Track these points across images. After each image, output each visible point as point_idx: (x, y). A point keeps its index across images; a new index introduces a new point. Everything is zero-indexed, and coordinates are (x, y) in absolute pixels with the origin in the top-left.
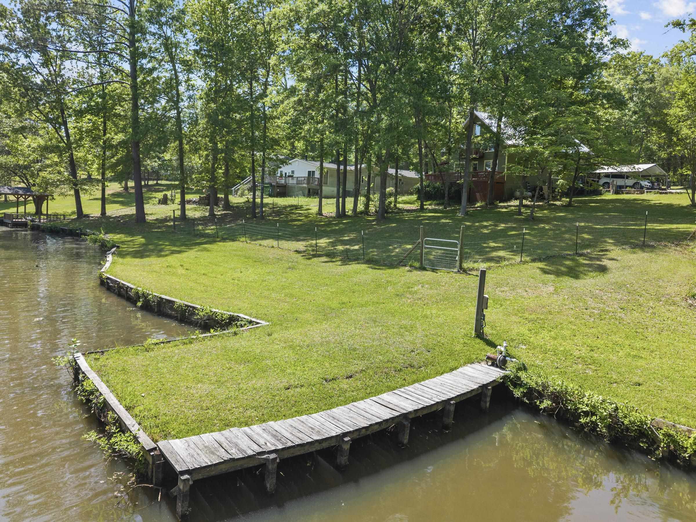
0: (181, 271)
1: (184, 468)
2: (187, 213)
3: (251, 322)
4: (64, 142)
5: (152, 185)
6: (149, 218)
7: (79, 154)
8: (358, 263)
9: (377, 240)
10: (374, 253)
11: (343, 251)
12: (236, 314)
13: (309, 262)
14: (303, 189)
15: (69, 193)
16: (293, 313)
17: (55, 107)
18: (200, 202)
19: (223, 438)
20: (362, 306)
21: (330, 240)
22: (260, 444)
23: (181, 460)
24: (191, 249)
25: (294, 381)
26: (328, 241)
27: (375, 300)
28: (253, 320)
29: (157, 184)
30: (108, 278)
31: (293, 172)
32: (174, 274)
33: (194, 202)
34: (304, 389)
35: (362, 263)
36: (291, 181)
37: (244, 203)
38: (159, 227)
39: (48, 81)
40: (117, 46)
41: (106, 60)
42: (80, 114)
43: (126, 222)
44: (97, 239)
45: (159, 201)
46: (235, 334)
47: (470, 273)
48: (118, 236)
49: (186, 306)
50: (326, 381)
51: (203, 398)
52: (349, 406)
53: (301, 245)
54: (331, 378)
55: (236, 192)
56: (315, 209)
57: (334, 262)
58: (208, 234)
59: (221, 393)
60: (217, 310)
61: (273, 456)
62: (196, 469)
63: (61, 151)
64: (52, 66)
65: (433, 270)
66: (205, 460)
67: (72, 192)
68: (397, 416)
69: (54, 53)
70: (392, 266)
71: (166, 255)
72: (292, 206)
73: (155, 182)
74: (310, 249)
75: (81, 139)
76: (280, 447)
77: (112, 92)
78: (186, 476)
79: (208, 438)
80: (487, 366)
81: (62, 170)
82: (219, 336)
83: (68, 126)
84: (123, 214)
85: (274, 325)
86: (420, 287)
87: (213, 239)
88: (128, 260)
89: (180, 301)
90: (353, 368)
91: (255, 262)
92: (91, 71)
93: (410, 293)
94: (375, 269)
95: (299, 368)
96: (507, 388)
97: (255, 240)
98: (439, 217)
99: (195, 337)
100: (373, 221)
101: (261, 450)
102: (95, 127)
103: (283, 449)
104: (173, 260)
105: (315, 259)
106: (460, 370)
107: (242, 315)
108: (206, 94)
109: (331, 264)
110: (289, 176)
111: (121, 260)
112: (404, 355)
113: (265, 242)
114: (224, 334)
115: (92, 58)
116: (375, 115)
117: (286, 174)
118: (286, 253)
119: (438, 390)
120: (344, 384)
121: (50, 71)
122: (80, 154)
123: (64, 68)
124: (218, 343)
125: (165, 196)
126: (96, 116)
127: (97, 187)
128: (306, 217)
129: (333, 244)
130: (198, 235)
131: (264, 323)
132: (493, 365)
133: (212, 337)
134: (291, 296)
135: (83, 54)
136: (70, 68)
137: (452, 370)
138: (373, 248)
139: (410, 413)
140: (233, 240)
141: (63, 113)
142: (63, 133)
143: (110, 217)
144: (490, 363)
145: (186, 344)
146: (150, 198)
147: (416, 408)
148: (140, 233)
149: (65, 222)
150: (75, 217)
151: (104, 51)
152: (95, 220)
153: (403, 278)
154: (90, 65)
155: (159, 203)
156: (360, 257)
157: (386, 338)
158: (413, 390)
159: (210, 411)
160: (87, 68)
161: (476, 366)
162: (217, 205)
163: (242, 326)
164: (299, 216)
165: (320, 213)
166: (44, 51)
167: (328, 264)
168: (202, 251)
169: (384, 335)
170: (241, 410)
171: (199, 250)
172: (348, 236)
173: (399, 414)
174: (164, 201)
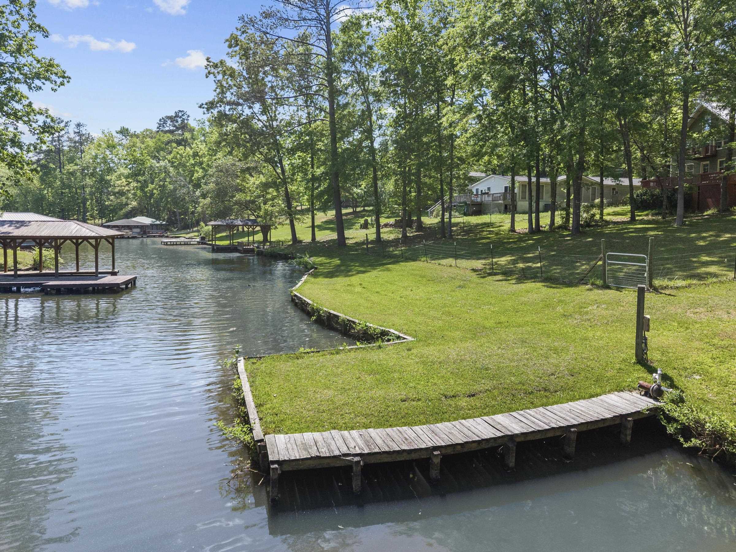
0: (358, 289)
1: (276, 459)
2: (382, 236)
3: (399, 337)
4: (281, 178)
5: (360, 212)
6: (349, 242)
7: (292, 188)
8: (534, 282)
9: (564, 257)
10: (556, 270)
11: (523, 269)
12: (387, 329)
13: (482, 280)
14: (499, 205)
15: (285, 222)
16: (443, 330)
17: (271, 148)
18: (396, 225)
19: (321, 438)
20: (520, 326)
21: (513, 258)
22: (350, 447)
23: (277, 452)
24: (374, 269)
25: (413, 395)
26: (510, 258)
27: (537, 320)
28: (401, 335)
29: (364, 210)
30: (296, 296)
31: (489, 189)
32: (351, 292)
33: (391, 226)
34: (420, 403)
35: (539, 282)
36: (486, 199)
37: (437, 223)
38: (356, 250)
39: (266, 126)
40: (320, 87)
41: (312, 102)
42: (292, 151)
43: (330, 246)
44: (301, 262)
45: (361, 226)
46: (380, 347)
47: (663, 291)
48: (320, 259)
49: (348, 320)
50: (446, 397)
51: (323, 403)
52: (456, 423)
53: (478, 264)
54: (452, 394)
55: (432, 213)
56: (507, 226)
57: (508, 280)
58: (395, 254)
59: (340, 399)
60: (371, 325)
61: (357, 459)
62: (285, 461)
63: (278, 186)
64: (269, 113)
65: (618, 289)
66: (296, 454)
67: (288, 221)
68: (499, 437)
69: (270, 101)
70: (570, 284)
71: (352, 275)
72: (485, 224)
73: (362, 209)
74: (488, 267)
75: (293, 174)
76: (366, 451)
77: (315, 129)
78: (276, 466)
79: (308, 436)
80: (639, 396)
81: (280, 202)
82: (364, 349)
83: (284, 163)
84: (330, 239)
85: (419, 341)
86: (595, 307)
87: (396, 260)
88: (320, 280)
89: (344, 316)
90: (477, 388)
91: (429, 280)
92: (300, 113)
93: (580, 313)
94: (551, 287)
95: (422, 382)
96: (658, 422)
97: (434, 260)
98: (647, 228)
99: (341, 348)
100: (568, 236)
101: (348, 452)
102: (305, 163)
103: (368, 454)
104: (355, 279)
105: (490, 277)
106: (603, 397)
107: (392, 331)
108: (394, 121)
109: (504, 282)
110: (485, 193)
111: (313, 279)
112: (541, 378)
113: (444, 262)
114: (369, 347)
115: (301, 100)
116: (558, 123)
117: (482, 191)
118: (462, 272)
119: (562, 415)
120: (463, 402)
121: (268, 118)
122: (294, 188)
123: (279, 114)
124: (360, 355)
125: (366, 221)
126: (304, 152)
127: (307, 216)
128: (497, 234)
129: (514, 262)
130: (386, 256)
131: (410, 338)
132: (646, 394)
133: (356, 349)
134: (449, 314)
135: (294, 99)
136: (284, 112)
137: (592, 396)
138: (556, 265)
139: (517, 435)
140: (414, 260)
141: (278, 152)
142: (279, 171)
143: (318, 242)
144: (643, 393)
145: (333, 354)
146: (355, 223)
147: (525, 431)
148: (339, 256)
149: (283, 247)
150: (291, 243)
151: (310, 94)
152: (307, 245)
153: (579, 297)
154: (299, 108)
155: (361, 228)
156: (538, 275)
157: (527, 359)
158: (533, 414)
159: (324, 414)
160: (297, 111)
161: (626, 395)
162: (411, 227)
163: (389, 340)
164: (489, 234)
165: (512, 229)
166: (262, 101)
167: (500, 283)
168: (384, 270)
169: (526, 356)
170: (352, 416)
171: (381, 271)
172: (533, 253)
173: (503, 434)
174: (365, 226)
